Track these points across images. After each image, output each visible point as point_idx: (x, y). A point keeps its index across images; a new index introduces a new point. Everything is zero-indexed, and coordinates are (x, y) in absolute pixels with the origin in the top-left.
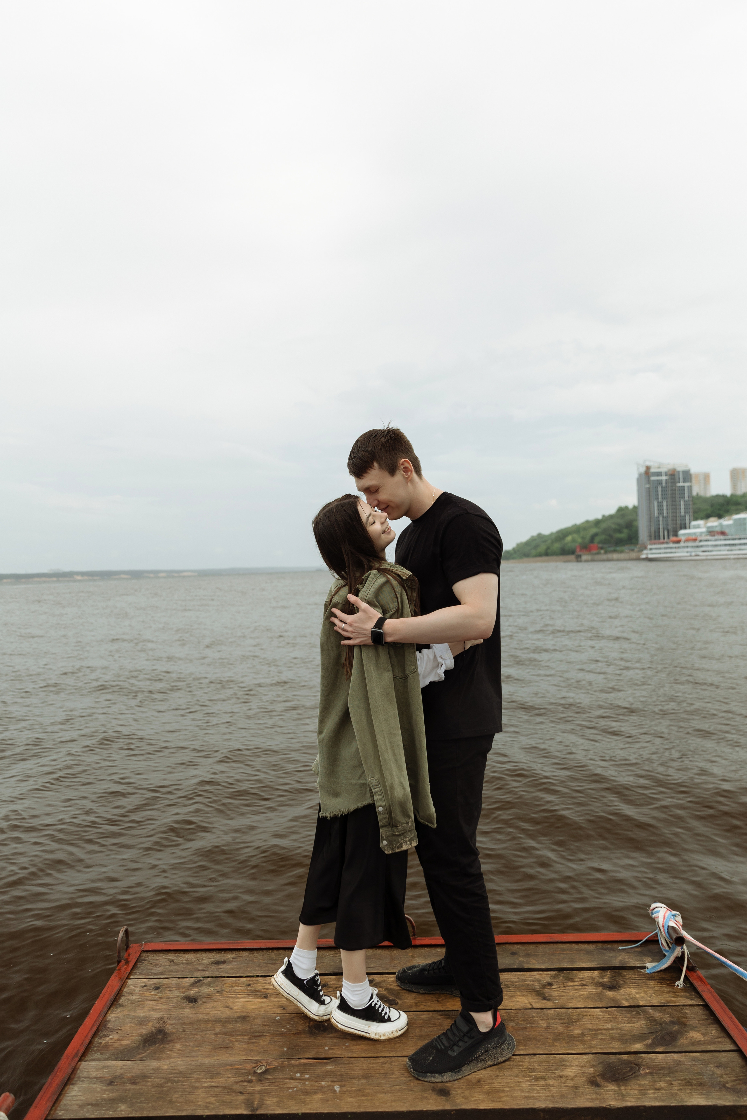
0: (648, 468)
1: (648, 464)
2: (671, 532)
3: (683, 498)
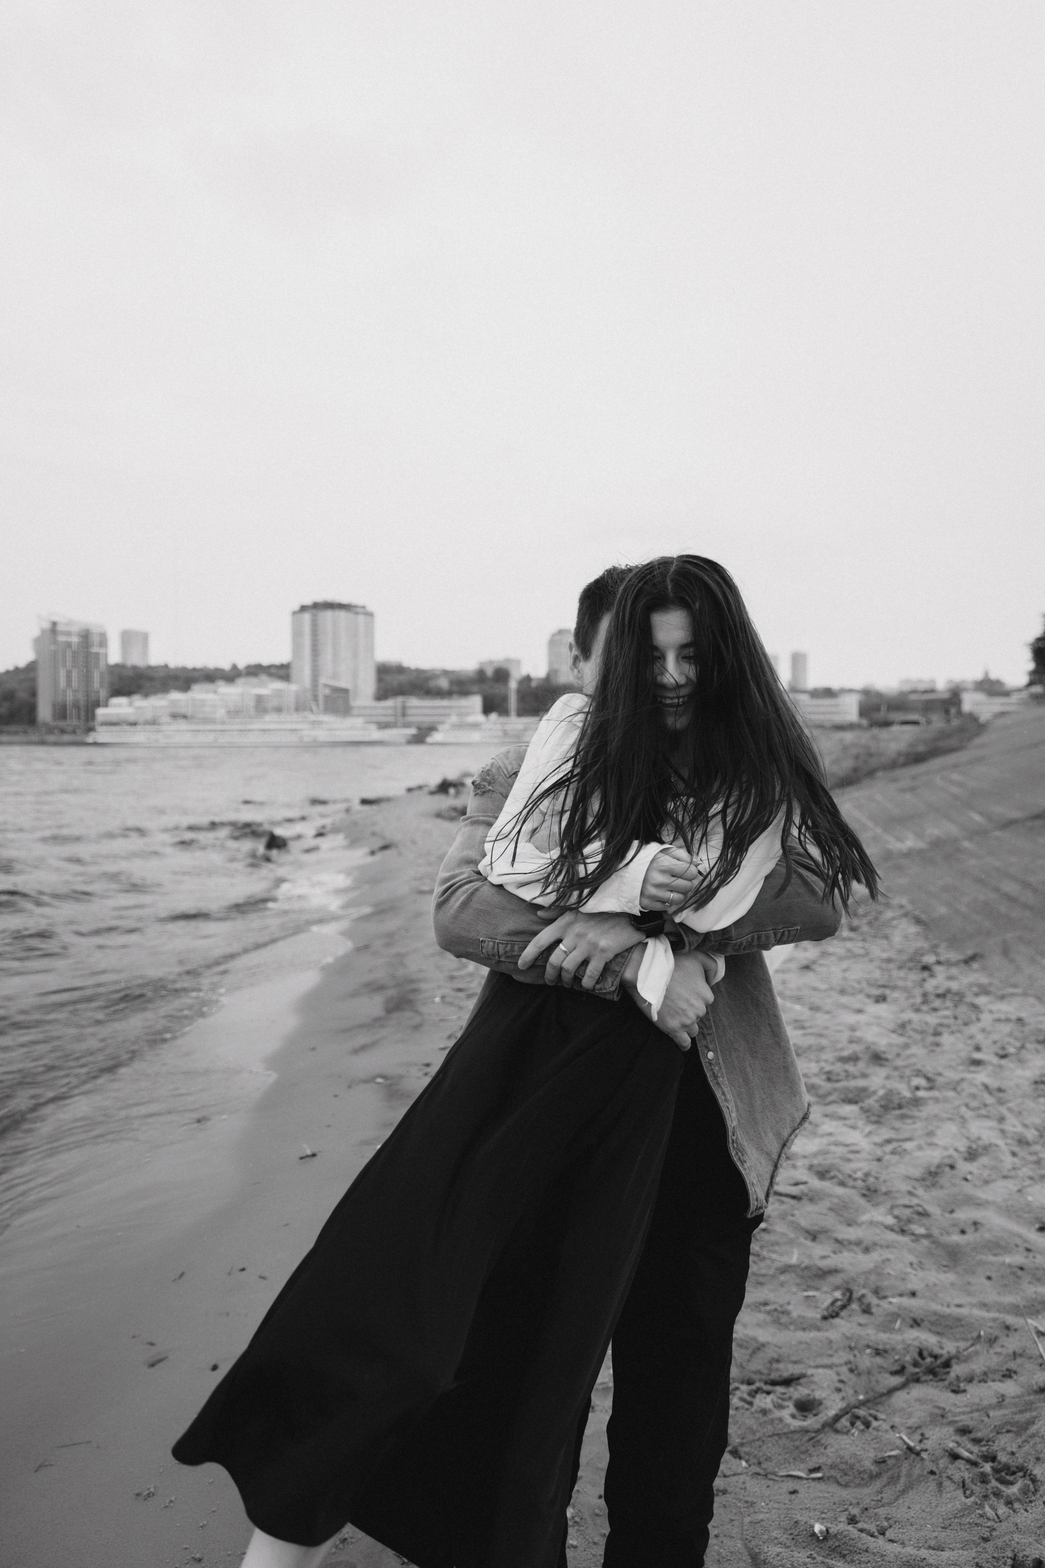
0: (53, 624)
1: (54, 619)
2: (82, 711)
3: (98, 667)
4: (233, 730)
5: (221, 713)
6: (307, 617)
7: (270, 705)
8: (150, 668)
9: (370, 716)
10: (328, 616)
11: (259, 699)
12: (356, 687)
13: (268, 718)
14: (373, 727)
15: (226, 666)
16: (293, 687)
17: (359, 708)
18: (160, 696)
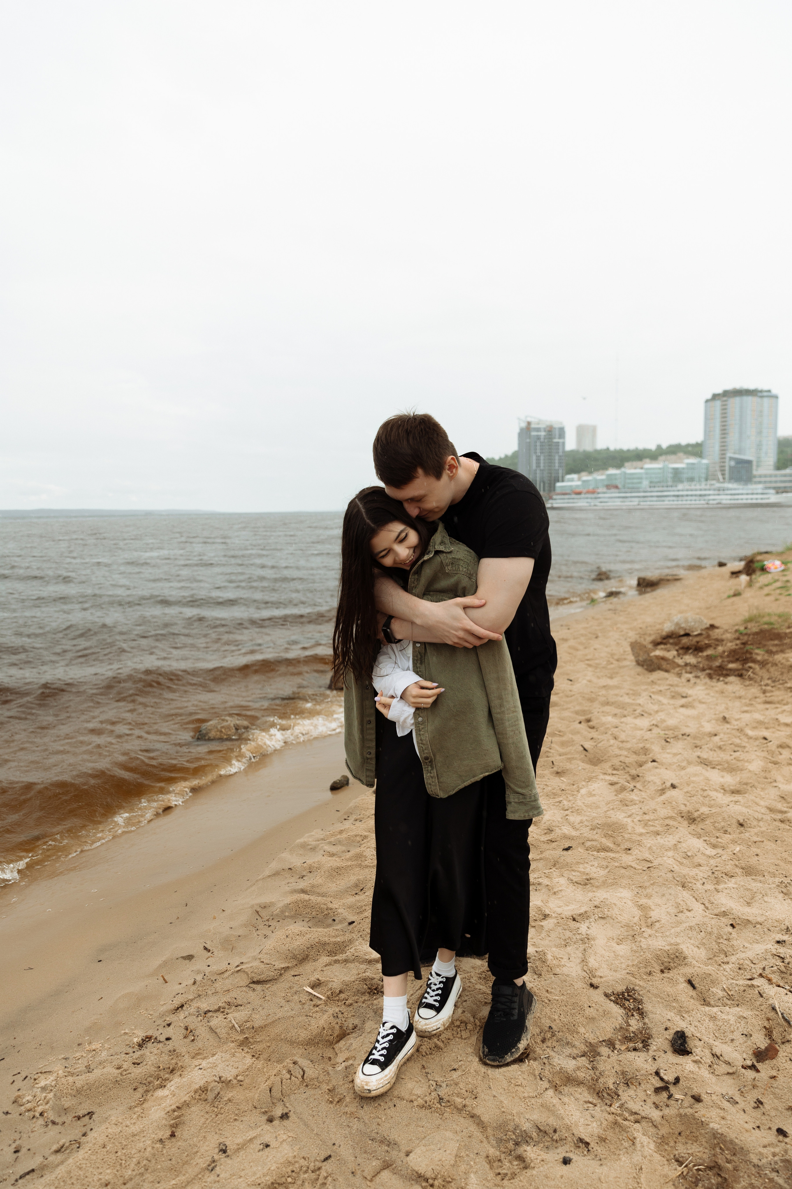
0: (529, 423)
1: (529, 419)
2: (547, 485)
3: (558, 453)
4: (652, 496)
5: (645, 483)
6: (718, 403)
7: (685, 476)
8: (597, 452)
9: (771, 482)
10: (737, 400)
11: (676, 471)
12: (759, 458)
13: (680, 486)
14: (772, 491)
15: (652, 446)
16: (705, 461)
17: (760, 476)
18: (601, 472)
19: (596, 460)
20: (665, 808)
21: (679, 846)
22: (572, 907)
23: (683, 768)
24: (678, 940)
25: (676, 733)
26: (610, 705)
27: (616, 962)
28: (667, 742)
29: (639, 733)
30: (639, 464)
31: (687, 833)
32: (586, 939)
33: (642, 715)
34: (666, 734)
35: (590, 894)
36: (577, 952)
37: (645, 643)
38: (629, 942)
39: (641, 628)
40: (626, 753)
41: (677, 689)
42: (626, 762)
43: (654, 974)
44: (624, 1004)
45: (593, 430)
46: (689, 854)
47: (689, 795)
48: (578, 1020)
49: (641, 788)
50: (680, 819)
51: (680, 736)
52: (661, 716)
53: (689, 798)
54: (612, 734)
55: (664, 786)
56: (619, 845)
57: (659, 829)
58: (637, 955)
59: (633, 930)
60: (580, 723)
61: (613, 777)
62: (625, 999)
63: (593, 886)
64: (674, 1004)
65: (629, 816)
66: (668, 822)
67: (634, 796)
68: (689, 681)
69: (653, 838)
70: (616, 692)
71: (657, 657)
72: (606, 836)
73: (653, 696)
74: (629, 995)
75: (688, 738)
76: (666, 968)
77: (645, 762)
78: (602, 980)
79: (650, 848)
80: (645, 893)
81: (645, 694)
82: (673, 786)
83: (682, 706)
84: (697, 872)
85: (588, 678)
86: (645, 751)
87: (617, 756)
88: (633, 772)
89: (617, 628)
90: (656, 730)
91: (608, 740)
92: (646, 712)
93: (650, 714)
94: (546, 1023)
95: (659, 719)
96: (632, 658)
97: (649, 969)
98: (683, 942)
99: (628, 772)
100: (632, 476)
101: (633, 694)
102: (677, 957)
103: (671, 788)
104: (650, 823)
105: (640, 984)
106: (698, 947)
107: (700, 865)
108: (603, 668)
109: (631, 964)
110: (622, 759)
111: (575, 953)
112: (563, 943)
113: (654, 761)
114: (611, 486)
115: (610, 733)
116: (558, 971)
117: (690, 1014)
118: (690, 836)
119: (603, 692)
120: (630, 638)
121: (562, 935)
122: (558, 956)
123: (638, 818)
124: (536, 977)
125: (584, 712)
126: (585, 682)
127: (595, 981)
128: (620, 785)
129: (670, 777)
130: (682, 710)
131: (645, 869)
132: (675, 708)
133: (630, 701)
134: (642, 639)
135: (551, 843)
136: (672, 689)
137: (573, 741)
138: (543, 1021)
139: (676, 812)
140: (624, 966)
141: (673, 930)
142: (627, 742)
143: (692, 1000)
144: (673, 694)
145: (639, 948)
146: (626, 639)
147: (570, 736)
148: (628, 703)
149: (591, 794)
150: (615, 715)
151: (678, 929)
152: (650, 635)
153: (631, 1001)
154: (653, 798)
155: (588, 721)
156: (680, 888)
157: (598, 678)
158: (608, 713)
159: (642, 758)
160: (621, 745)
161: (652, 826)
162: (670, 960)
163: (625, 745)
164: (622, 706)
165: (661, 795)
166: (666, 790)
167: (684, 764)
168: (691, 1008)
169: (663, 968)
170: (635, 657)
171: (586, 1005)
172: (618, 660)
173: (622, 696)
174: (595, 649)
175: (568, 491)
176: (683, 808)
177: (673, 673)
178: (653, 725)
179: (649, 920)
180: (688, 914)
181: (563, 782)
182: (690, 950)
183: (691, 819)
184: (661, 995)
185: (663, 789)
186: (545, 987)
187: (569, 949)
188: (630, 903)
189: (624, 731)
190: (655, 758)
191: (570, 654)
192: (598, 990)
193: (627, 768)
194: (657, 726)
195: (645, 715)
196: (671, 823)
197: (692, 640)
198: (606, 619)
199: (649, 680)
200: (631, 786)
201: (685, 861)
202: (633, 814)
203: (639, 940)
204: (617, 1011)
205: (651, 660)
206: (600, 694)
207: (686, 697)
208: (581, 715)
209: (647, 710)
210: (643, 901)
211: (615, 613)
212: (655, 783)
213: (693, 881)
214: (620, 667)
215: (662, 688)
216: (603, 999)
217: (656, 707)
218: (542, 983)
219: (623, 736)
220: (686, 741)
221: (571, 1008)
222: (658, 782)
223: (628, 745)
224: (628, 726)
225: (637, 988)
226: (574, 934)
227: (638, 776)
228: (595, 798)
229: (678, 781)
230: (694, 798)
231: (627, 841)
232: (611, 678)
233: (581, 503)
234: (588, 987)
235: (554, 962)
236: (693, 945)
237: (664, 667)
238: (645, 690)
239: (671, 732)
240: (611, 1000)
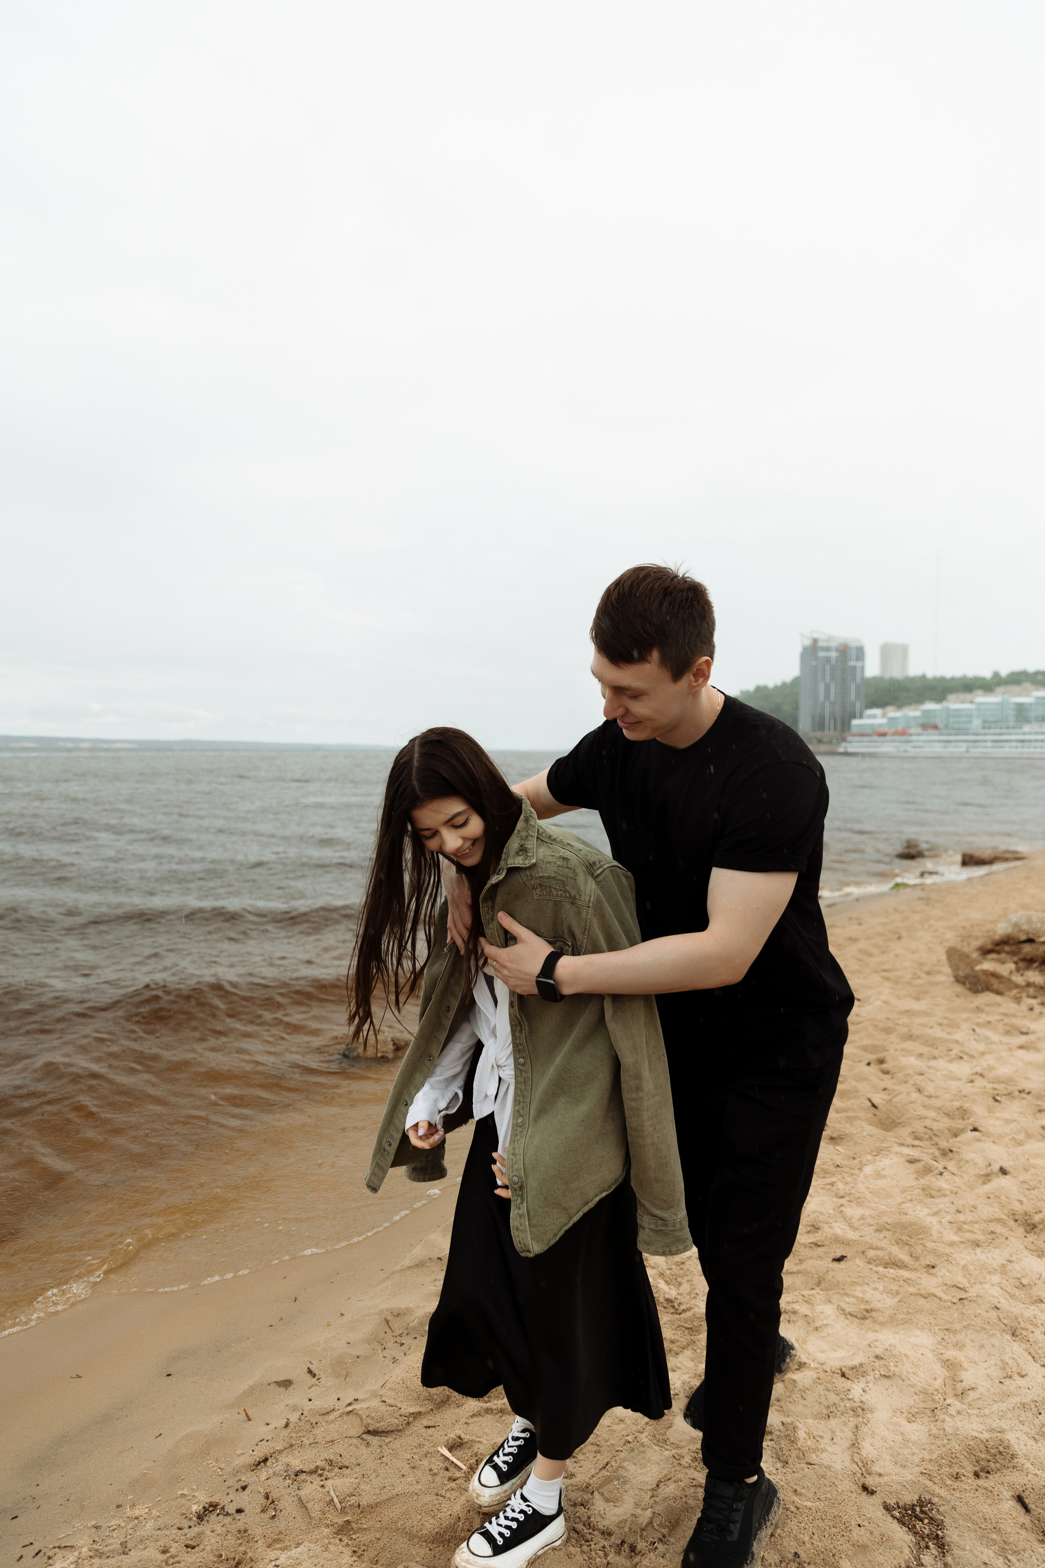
0: (815, 640)
1: (815, 635)
2: (838, 722)
3: (854, 679)
4: (988, 741)
5: (976, 723)
7: (1034, 714)
8: (909, 680)
13: (1027, 728)
15: (987, 674)
18: (914, 707)
19: (907, 690)
20: (990, 1204)
21: (1010, 1267)
22: (841, 1353)
23: (1020, 1143)
24: (1004, 1424)
25: (1010, 1088)
26: (914, 1040)
27: (906, 1451)
28: (997, 1101)
29: (955, 1084)
30: (968, 696)
31: (1022, 1247)
32: (860, 1410)
33: (961, 1058)
34: (995, 1089)
35: (871, 1336)
36: (845, 1429)
37: (966, 949)
38: (926, 1419)
39: (964, 928)
40: (932, 1114)
41: (1014, 1021)
42: (934, 1128)
43: (963, 1478)
44: (914, 1526)
45: (905, 649)
46: (1024, 1281)
47: (1026, 1186)
48: (840, 1548)
49: (954, 1170)
50: (1012, 1223)
51: (1017, 1093)
52: (989, 1060)
53: (1027, 1192)
54: (915, 1084)
55: (989, 1169)
56: (917, 1259)
57: (980, 1237)
58: (939, 1442)
59: (933, 1400)
60: (869, 1064)
61: (914, 1150)
62: (917, 1517)
63: (875, 1322)
64: (994, 1536)
65: (935, 1214)
66: (993, 1227)
67: (942, 1183)
68: (1031, 1009)
69: (972, 1251)
70: (924, 1020)
71: (985, 972)
72: (898, 1242)
73: (978, 1030)
74: (922, 1512)
75: (1029, 1097)
76: (982, 1470)
77: (963, 1131)
78: (882, 1480)
79: (964, 1268)
80: (955, 1340)
81: (965, 1026)
82: (1003, 1171)
83: (1021, 1047)
84: (1037, 1312)
85: (884, 998)
86: (963, 1113)
87: (921, 1118)
88: (944, 1144)
89: (930, 926)
90: (980, 1082)
91: (908, 1093)
92: (966, 1054)
93: (973, 1057)
94: (791, 1546)
95: (985, 1064)
96: (948, 970)
97: (956, 1469)
98: (1012, 1429)
99: (937, 1144)
100: (958, 713)
101: (949, 1025)
102: (1001, 1453)
103: (1000, 1174)
104: (965, 1226)
105: (939, 1492)
106: (1035, 1439)
107: (1042, 1301)
108: (907, 983)
109: (927, 1457)
110: (928, 1123)
111: (842, 1431)
112: (825, 1411)
113: (975, 1130)
114: (928, 726)
115: (912, 1082)
116: (813, 1458)
117: (1020, 1557)
118: (1026, 1252)
119: (905, 1020)
120: (947, 941)
121: (823, 1400)
122: (815, 1433)
123: (949, 1218)
124: (779, 1465)
125: (873, 1049)
126: (878, 1003)
127: (870, 1481)
128: (923, 1163)
129: (999, 1155)
130: (1021, 1053)
131: (955, 1300)
132: (1010, 1050)
133: (945, 1036)
134: (965, 944)
135: (815, 1248)
136: (1007, 1020)
137: (857, 1091)
138: (786, 1544)
139: (1006, 1212)
140: (917, 1460)
141: (995, 1407)
142: (937, 1097)
143: (1023, 1532)
144: (1008, 1028)
145: (941, 1432)
146: (941, 943)
147: (854, 1083)
148: (940, 1038)
149: (879, 1175)
150: (921, 1055)
151: (1004, 1406)
152: (977, 938)
153: (926, 1521)
154: (971, 1188)
155: (881, 1061)
156: (1008, 1337)
157: (899, 997)
158: (910, 1051)
159: (959, 1124)
160: (927, 1101)
161: (969, 1231)
162: (989, 1458)
163: (933, 1102)
164: (931, 1043)
165: (984, 1183)
166: (992, 1177)
167: (1021, 1137)
168: (1021, 1545)
169: (977, 1469)
170: (954, 971)
171: (854, 1523)
172: (928, 973)
173: (931, 1028)
174: (896, 955)
175: (868, 731)
176: (1017, 1206)
177: (1009, 997)
178: (976, 1073)
179: (960, 1387)
180: (1021, 1382)
181: (839, 1153)
182: (1022, 1443)
183: (1029, 1225)
184: (974, 1518)
185: (988, 1175)
186: (792, 1484)
187: (833, 1422)
188: (930, 1355)
189: (933, 1081)
190: (977, 1125)
191: (859, 960)
192: (874, 1497)
193: (935, 1138)
194: (982, 1075)
195: (965, 1057)
196: (998, 1228)
197: (1037, 950)
198: (914, 912)
199: (973, 1005)
200: (940, 1167)
201: (1017, 1292)
202: (940, 1210)
203: (941, 1417)
204: (902, 1536)
205: (976, 977)
206: (900, 1022)
207: (1027, 1033)
208: (871, 1053)
209: (967, 1050)
210: (951, 1354)
211: (927, 904)
212: (976, 1164)
213: (1029, 1327)
214: (932, 984)
215: (991, 1018)
216: (880, 1513)
217: (981, 1047)
218: (789, 1477)
219: (930, 1089)
220: (1024, 1102)
221: (831, 1523)
222: (981, 1162)
223: (938, 1103)
224: (938, 1073)
225: (935, 1500)
226: (842, 1399)
227: (951, 1151)
228: (884, 1181)
229: (1012, 1163)
230: (1035, 1192)
231: (930, 1252)
232: (918, 999)
233: (887, 747)
234: (859, 1491)
235: (809, 1443)
236: (1027, 1434)
237: (995, 986)
238: (966, 1020)
239: (1003, 1085)
240: (894, 1517)
